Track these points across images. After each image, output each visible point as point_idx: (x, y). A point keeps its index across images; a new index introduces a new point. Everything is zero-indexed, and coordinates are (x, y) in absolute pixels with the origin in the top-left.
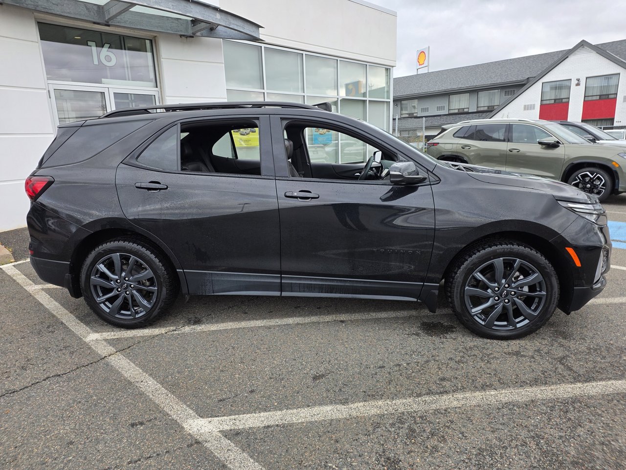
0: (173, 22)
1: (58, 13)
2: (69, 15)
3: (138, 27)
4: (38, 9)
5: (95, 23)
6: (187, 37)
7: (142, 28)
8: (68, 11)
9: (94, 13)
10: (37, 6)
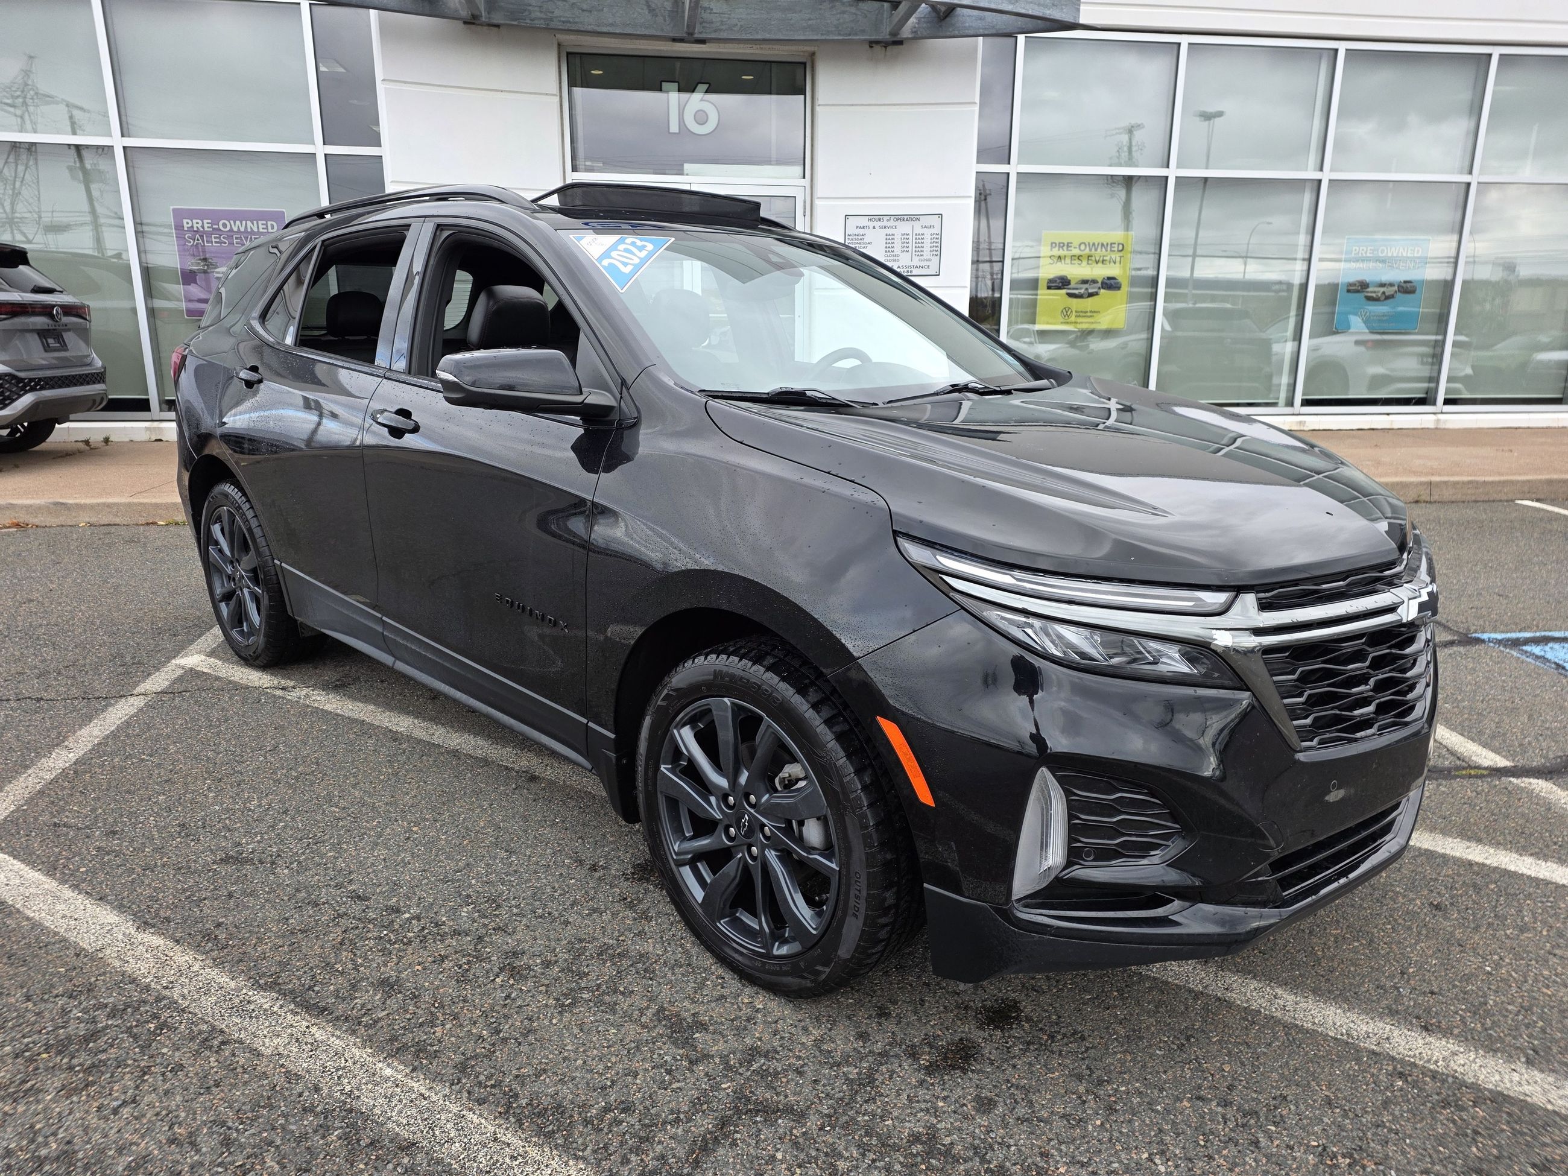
0: (844, 12)
1: (590, 28)
2: (611, 30)
3: (759, 37)
4: (552, 25)
5: (674, 40)
6: (886, 44)
7: (768, 36)
8: (610, 21)
9: (664, 17)
10: (551, 20)
